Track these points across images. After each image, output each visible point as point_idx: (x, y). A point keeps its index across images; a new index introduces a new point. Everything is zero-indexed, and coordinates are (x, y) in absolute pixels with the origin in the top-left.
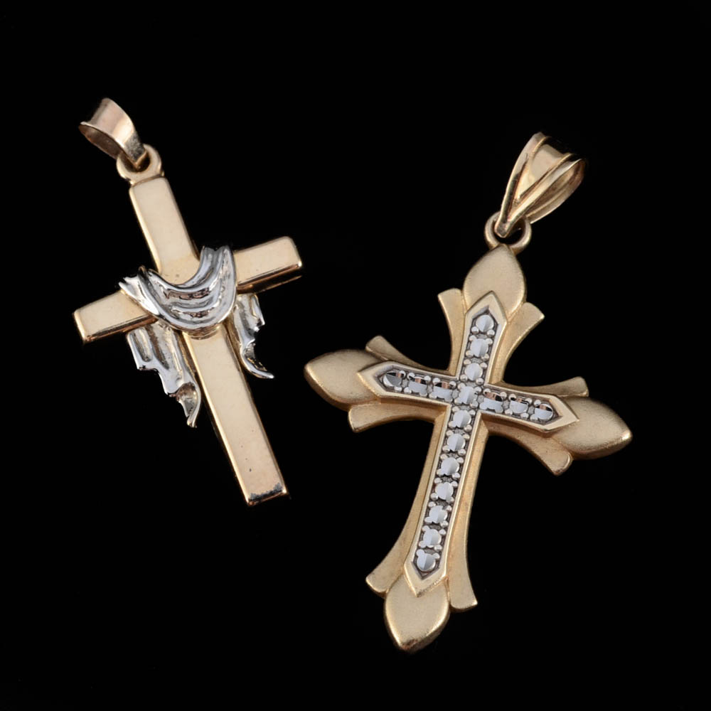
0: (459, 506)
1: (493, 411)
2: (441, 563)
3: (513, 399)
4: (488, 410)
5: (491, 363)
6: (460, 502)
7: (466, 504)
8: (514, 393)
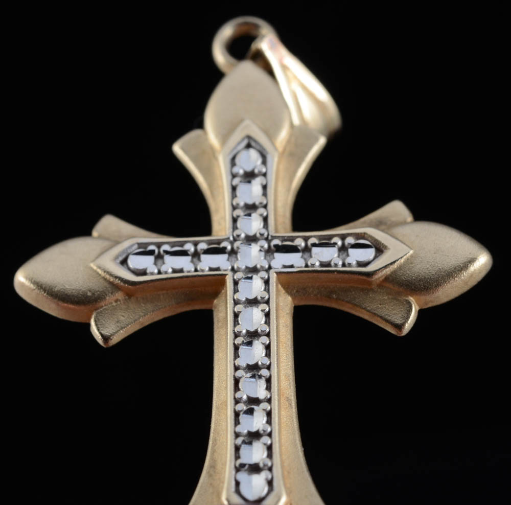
0: (279, 401)
1: (292, 266)
2: (275, 484)
3: (314, 245)
4: (285, 267)
5: (271, 207)
6: (279, 395)
7: (288, 399)
8: (314, 236)
